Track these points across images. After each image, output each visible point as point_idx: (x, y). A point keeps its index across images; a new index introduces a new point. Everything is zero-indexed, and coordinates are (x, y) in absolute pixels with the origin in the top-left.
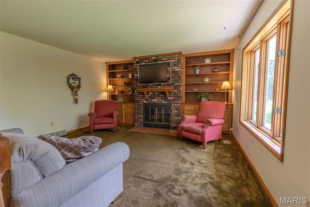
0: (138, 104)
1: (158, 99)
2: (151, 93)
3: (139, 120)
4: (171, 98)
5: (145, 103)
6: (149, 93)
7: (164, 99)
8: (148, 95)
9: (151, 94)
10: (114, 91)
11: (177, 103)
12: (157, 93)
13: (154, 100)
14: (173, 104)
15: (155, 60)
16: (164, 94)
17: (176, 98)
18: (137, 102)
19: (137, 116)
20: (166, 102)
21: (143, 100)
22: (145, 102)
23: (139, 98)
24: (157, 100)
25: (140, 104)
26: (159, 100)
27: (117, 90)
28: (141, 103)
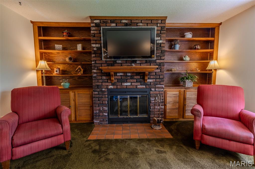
0: (98, 90)
1: (131, 82)
2: (121, 74)
3: (101, 114)
4: (151, 81)
5: (111, 89)
6: (118, 74)
7: (141, 82)
8: (116, 77)
9: (121, 76)
10: (51, 71)
11: (158, 88)
12: (129, 74)
13: (126, 84)
14: (153, 90)
15: (126, 25)
16: (141, 76)
17: (158, 80)
18: (98, 88)
19: (98, 108)
20: (143, 86)
21: (107, 84)
22: (110, 87)
23: (101, 81)
24: (129, 84)
25: (102, 91)
26: (133, 84)
27: (55, 70)
28: (103, 89)
